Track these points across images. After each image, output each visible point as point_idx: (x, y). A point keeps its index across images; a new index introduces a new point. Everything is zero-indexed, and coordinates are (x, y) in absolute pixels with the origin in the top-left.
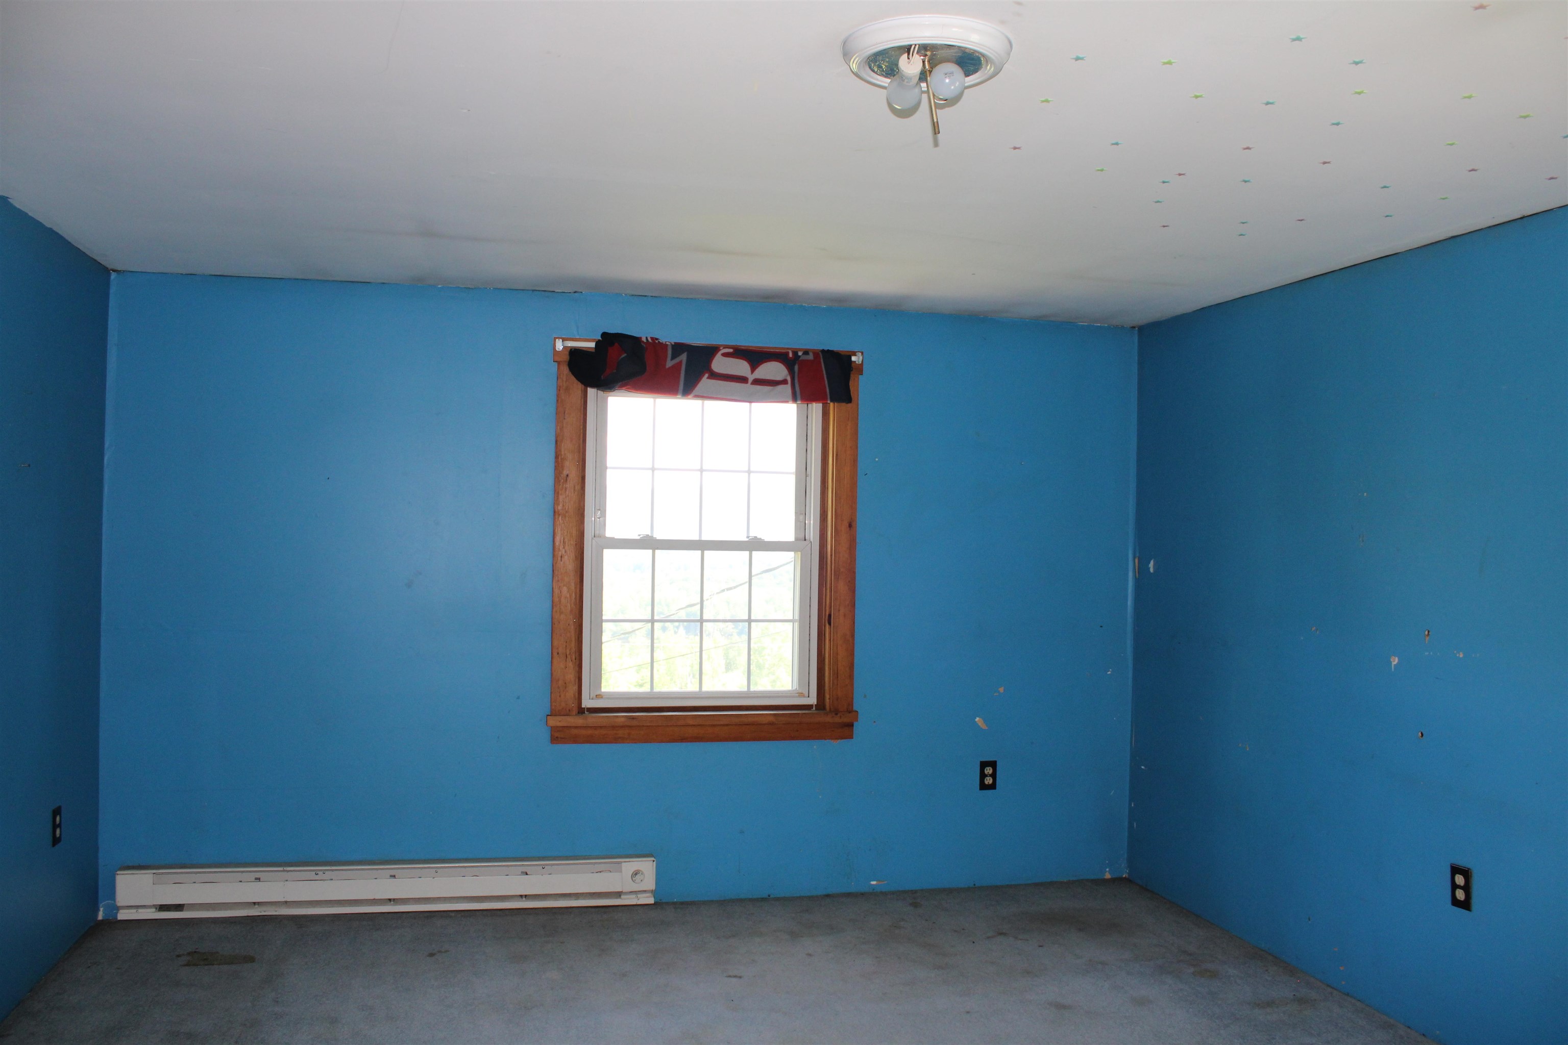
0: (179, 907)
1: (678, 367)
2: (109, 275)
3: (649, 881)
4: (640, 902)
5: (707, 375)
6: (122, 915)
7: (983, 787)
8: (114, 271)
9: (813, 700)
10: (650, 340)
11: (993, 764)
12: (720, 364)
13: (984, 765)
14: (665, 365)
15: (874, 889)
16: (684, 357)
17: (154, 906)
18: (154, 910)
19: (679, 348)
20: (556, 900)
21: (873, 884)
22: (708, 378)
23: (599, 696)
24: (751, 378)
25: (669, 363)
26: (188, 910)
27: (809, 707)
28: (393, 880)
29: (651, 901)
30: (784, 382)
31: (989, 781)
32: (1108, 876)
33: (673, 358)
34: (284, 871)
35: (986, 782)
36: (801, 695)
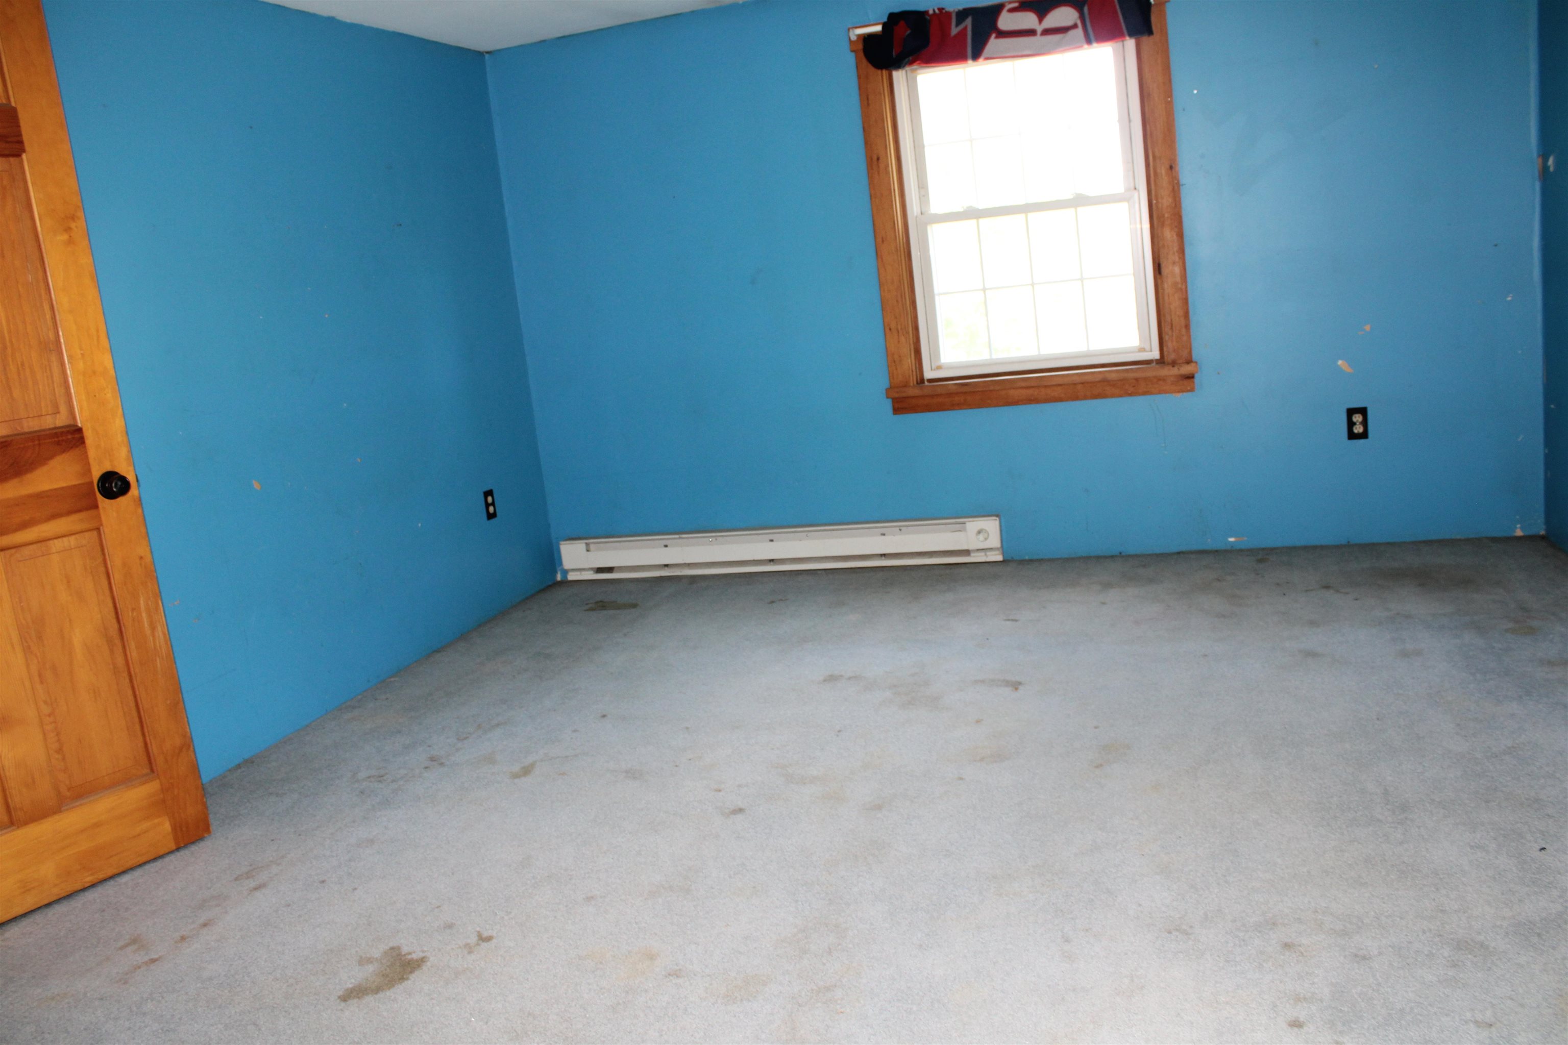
0: (610, 570)
1: (963, 33)
2: (484, 56)
3: (994, 541)
4: (989, 559)
5: (994, 35)
6: (572, 577)
7: (1352, 436)
8: (488, 53)
9: (1155, 354)
10: (937, 11)
11: (1363, 411)
12: (1006, 21)
13: (1351, 412)
14: (950, 34)
15: (1232, 547)
16: (969, 22)
17: (592, 569)
18: (592, 572)
19: (963, 14)
20: (912, 558)
21: (1231, 542)
22: (997, 37)
23: (939, 368)
24: (1039, 29)
25: (954, 31)
26: (617, 572)
27: (1148, 362)
28: (771, 543)
29: (999, 558)
30: (1075, 26)
31: (1358, 429)
32: (1519, 533)
33: (957, 25)
34: (680, 538)
35: (1356, 431)
36: (1142, 350)
